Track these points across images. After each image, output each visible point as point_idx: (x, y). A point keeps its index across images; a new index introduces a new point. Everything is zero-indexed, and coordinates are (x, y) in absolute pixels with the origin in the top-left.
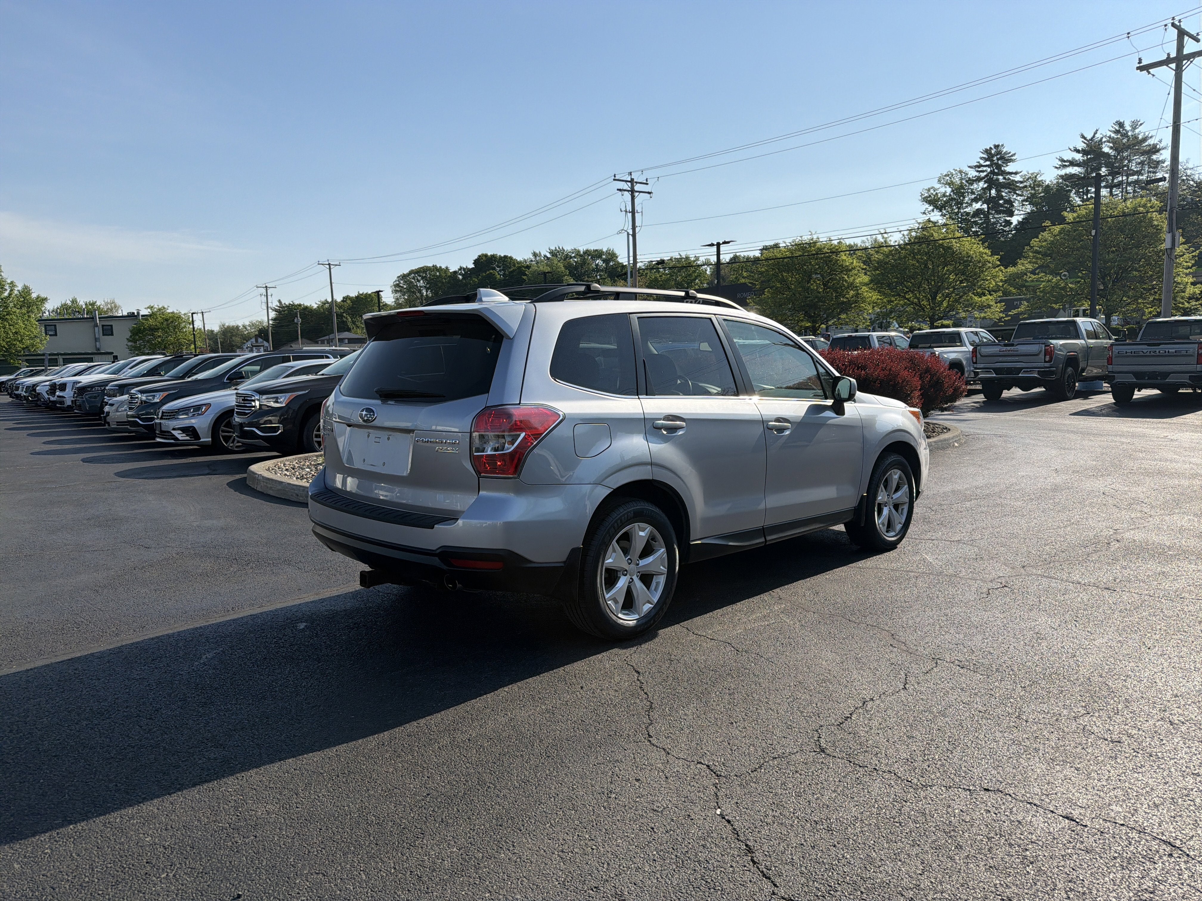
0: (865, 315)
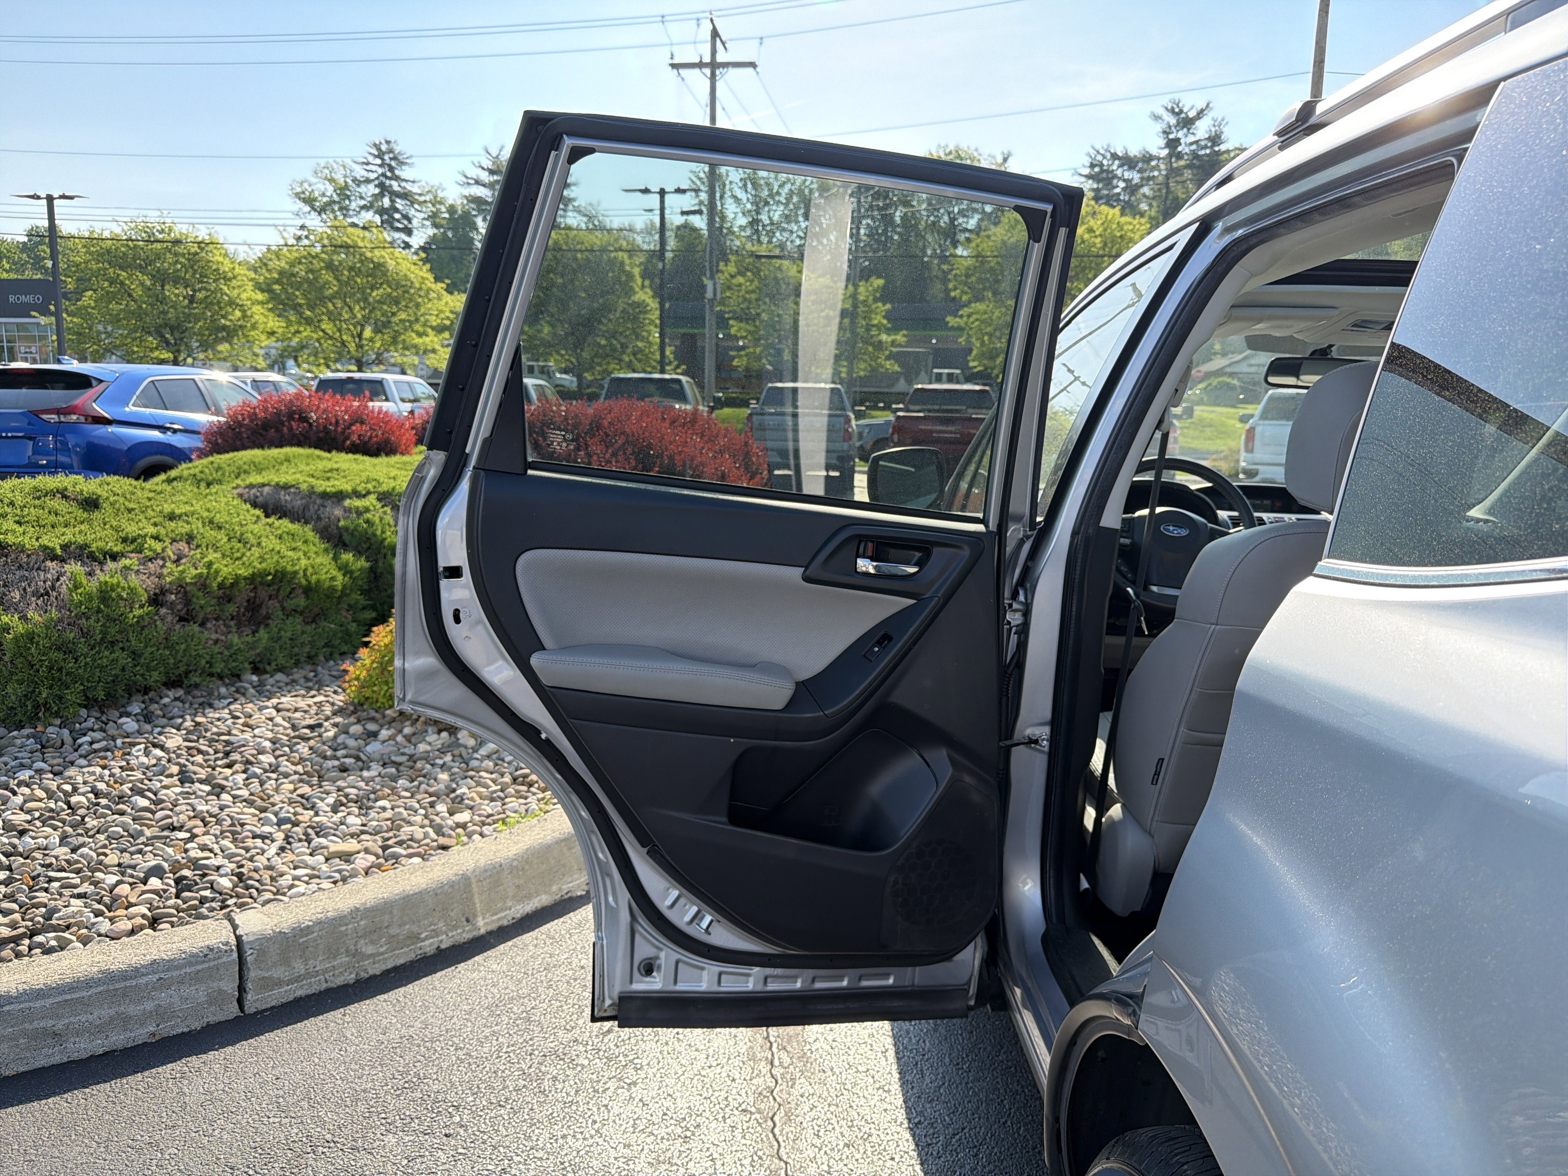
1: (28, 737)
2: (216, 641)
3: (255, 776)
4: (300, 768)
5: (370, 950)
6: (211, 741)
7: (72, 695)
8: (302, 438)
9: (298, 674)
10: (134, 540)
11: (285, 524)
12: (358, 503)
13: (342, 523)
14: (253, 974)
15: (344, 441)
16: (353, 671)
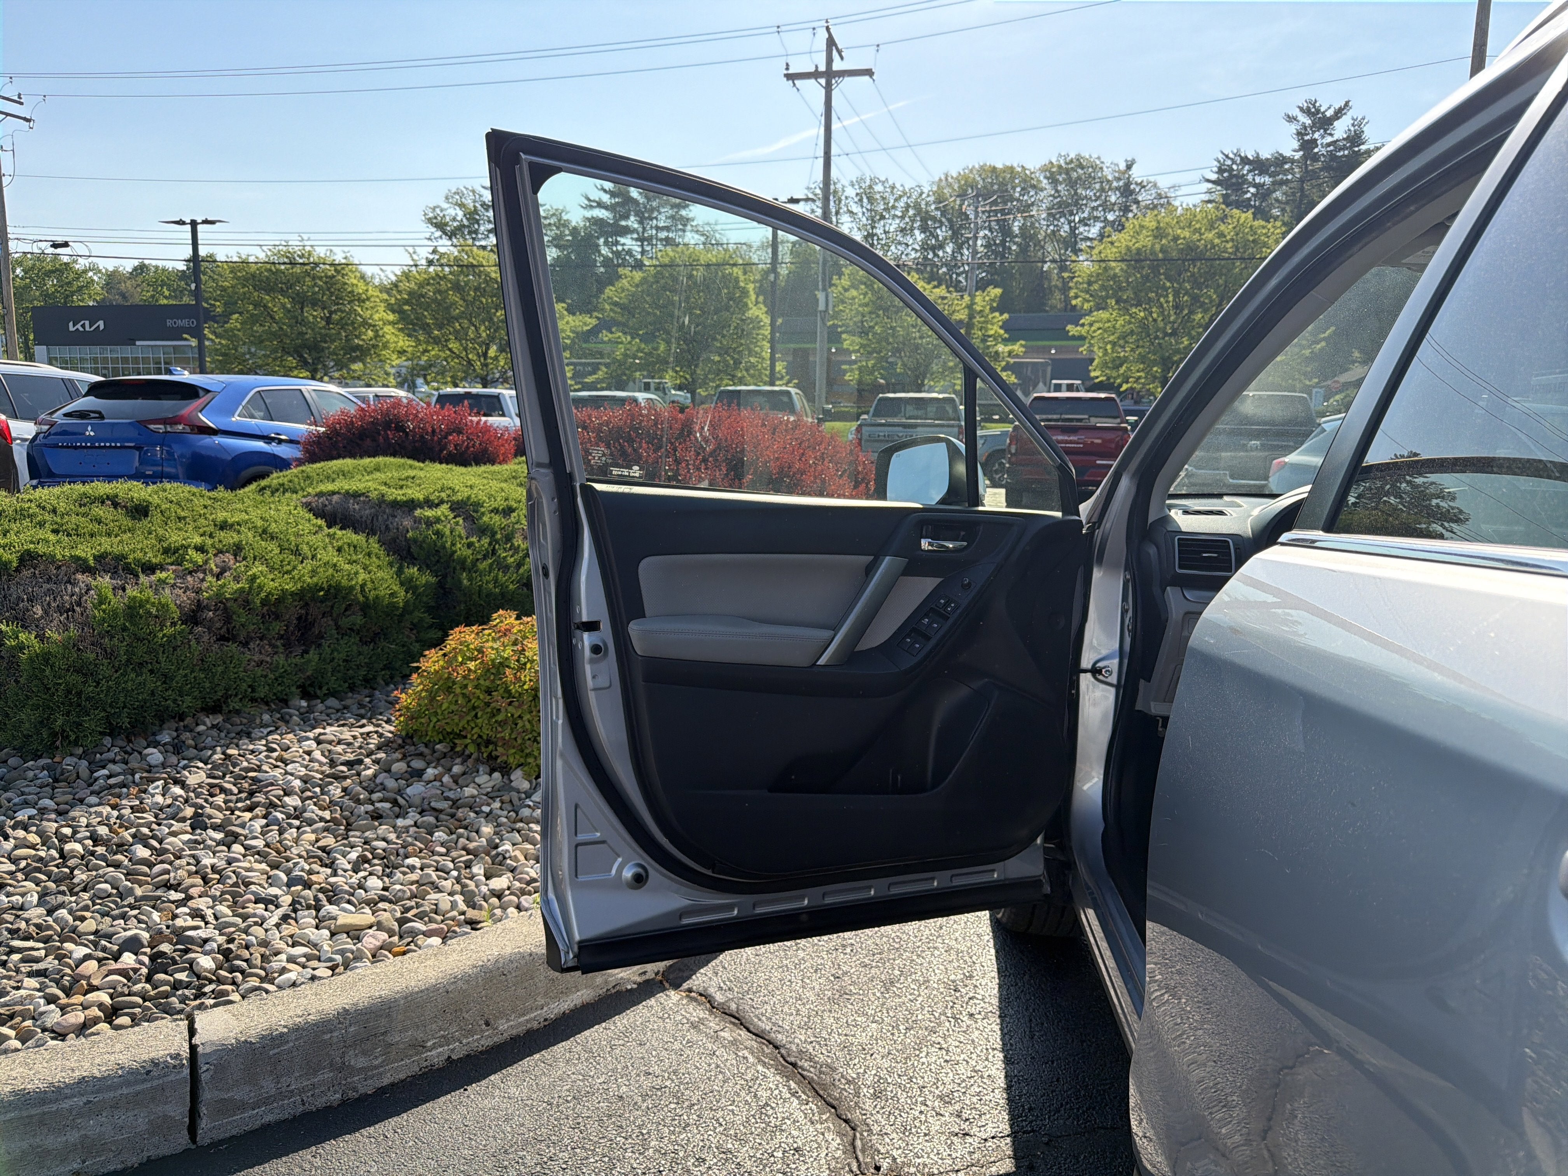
0: (388, 368)
1: (42, 768)
2: (260, 664)
3: (277, 822)
4: (327, 815)
6: (238, 778)
7: (92, 723)
8: (397, 448)
10: (176, 550)
11: (348, 536)
12: (429, 513)
13: (410, 535)
14: (206, 1095)
15: (441, 451)
16: (405, 699)
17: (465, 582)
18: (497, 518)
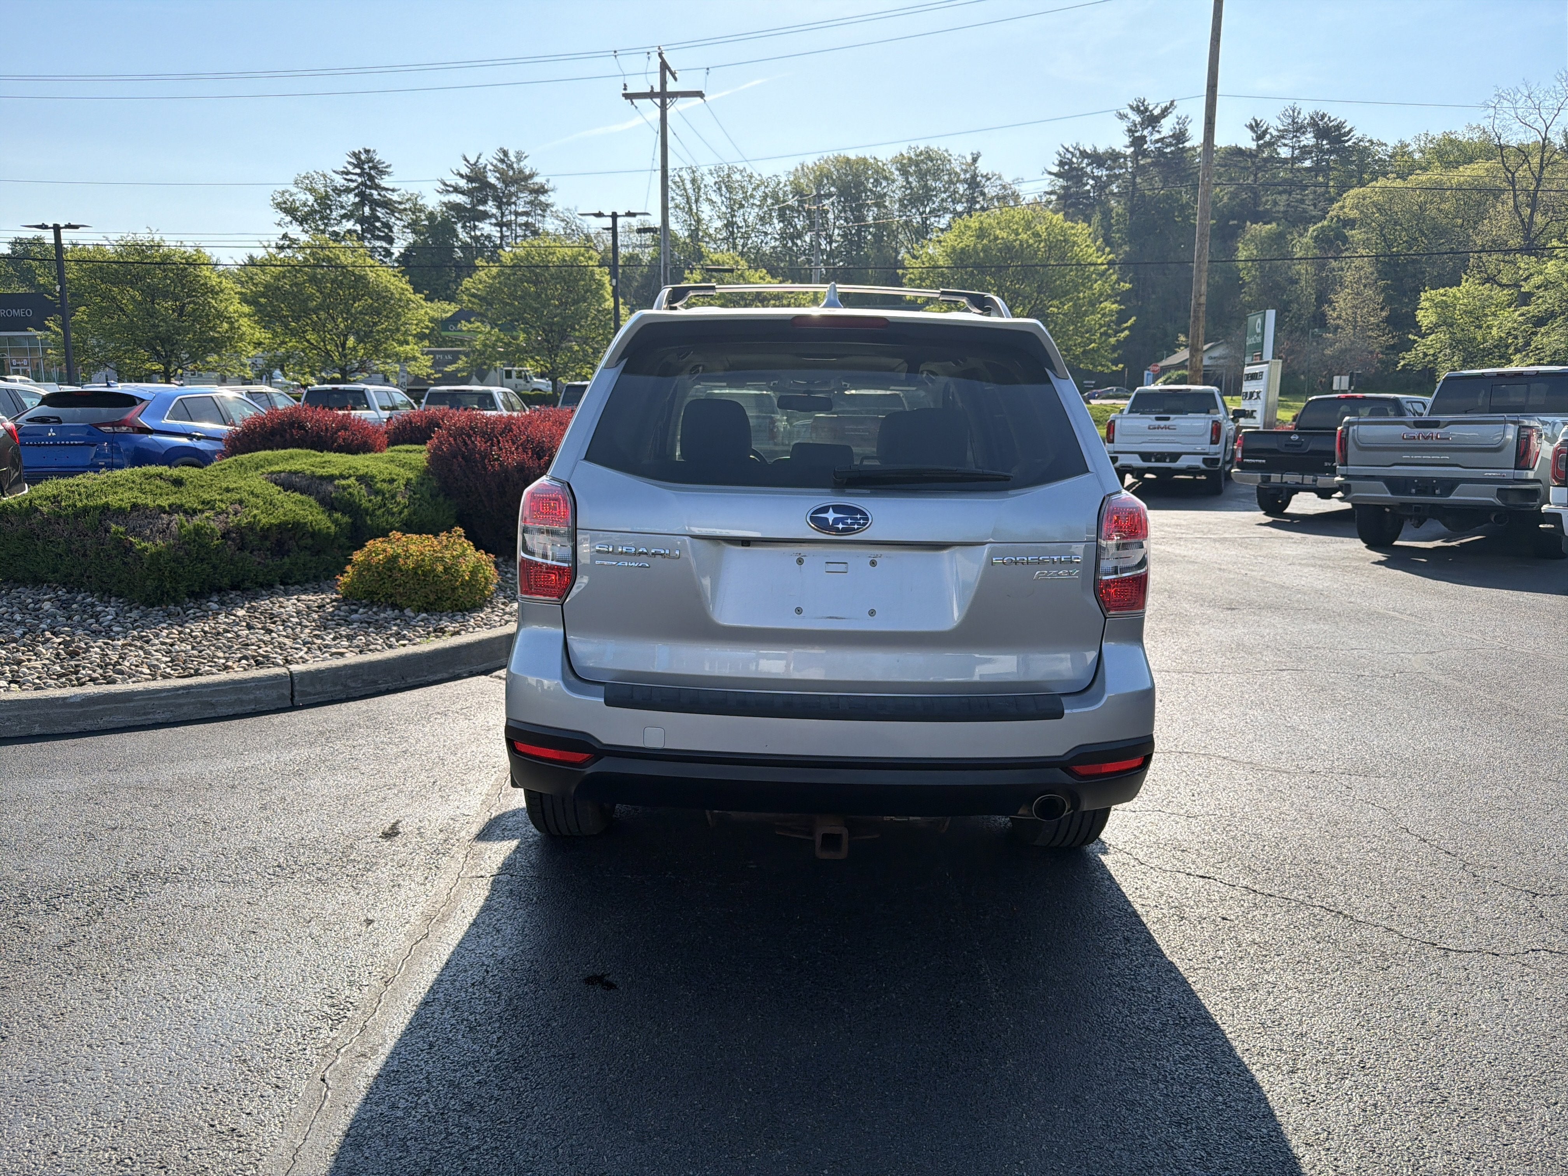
0: (244, 360)
1: (158, 611)
2: (259, 563)
3: (289, 626)
4: (313, 624)
5: (353, 685)
6: (261, 613)
7: (182, 587)
8: (302, 442)
9: (307, 586)
10: (208, 503)
11: (297, 496)
12: (343, 482)
13: (333, 495)
14: (297, 688)
15: (333, 443)
16: (344, 579)
17: (369, 522)
18: (385, 485)
